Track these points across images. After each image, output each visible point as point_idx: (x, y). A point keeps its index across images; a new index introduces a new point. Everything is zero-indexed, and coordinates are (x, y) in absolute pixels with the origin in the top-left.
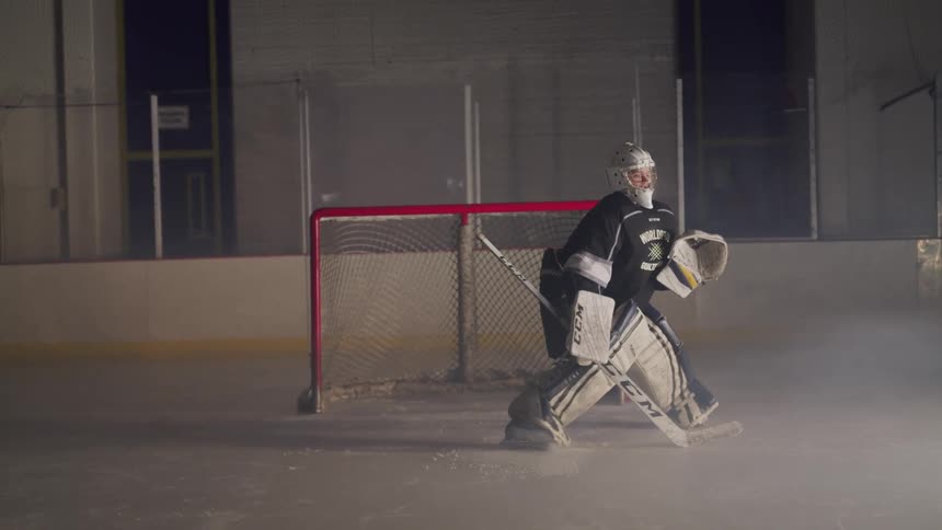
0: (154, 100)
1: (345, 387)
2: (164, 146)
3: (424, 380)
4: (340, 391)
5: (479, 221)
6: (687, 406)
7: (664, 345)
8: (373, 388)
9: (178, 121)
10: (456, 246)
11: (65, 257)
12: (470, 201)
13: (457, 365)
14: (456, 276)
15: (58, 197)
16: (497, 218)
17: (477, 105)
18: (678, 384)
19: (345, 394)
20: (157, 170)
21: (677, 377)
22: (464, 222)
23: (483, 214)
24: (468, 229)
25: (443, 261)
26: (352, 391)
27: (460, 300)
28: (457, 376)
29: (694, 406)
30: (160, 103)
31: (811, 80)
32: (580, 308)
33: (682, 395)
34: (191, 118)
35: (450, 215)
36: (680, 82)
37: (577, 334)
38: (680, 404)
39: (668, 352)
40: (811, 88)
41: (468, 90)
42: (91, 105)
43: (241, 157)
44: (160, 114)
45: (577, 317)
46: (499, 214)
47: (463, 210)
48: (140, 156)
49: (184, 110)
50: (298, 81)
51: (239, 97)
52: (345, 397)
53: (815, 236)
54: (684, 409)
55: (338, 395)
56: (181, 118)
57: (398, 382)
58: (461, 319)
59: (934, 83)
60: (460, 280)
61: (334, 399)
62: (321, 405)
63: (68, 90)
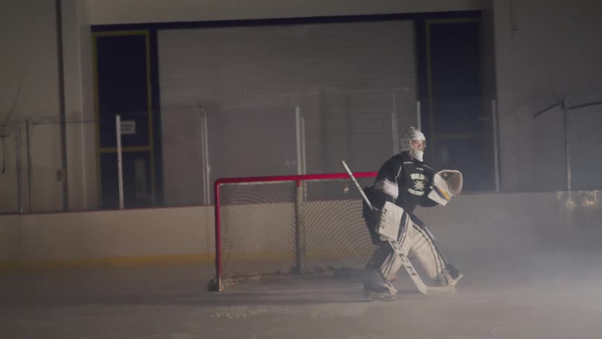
0: (118, 118)
1: (233, 278)
2: (123, 144)
3: (278, 273)
4: (231, 280)
5: (305, 185)
6: (445, 277)
7: (427, 240)
8: (250, 278)
9: (130, 130)
10: (294, 199)
11: (66, 209)
12: (300, 173)
13: (295, 265)
14: (294, 215)
15: (62, 174)
16: (316, 182)
17: (303, 119)
18: (439, 264)
19: (233, 282)
20: (120, 158)
21: (437, 260)
22: (298, 185)
23: (308, 180)
24: (301, 189)
25: (287, 208)
26: (237, 280)
27: (297, 228)
28: (296, 271)
29: (449, 277)
30: (122, 119)
31: (494, 102)
32: (386, 210)
33: (442, 272)
34: (137, 128)
35: (290, 181)
36: (419, 103)
37: (383, 223)
38: (442, 277)
39: (429, 243)
40: (494, 106)
41: (297, 110)
42: (79, 122)
43: (166, 150)
44: (122, 126)
45: (383, 215)
46: (317, 180)
47: (297, 178)
48: (109, 150)
49: (133, 123)
50: (200, 106)
51: (164, 115)
52: (233, 284)
53: (498, 190)
54: (444, 279)
55: (230, 282)
56: (132, 127)
57: (263, 275)
58: (297, 239)
59: (563, 101)
60: (297, 217)
61: (228, 284)
62: (221, 288)
63: (67, 113)
